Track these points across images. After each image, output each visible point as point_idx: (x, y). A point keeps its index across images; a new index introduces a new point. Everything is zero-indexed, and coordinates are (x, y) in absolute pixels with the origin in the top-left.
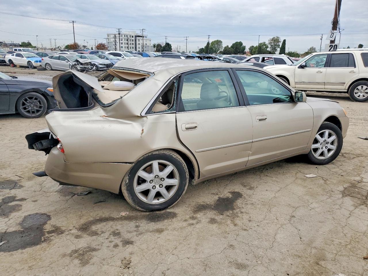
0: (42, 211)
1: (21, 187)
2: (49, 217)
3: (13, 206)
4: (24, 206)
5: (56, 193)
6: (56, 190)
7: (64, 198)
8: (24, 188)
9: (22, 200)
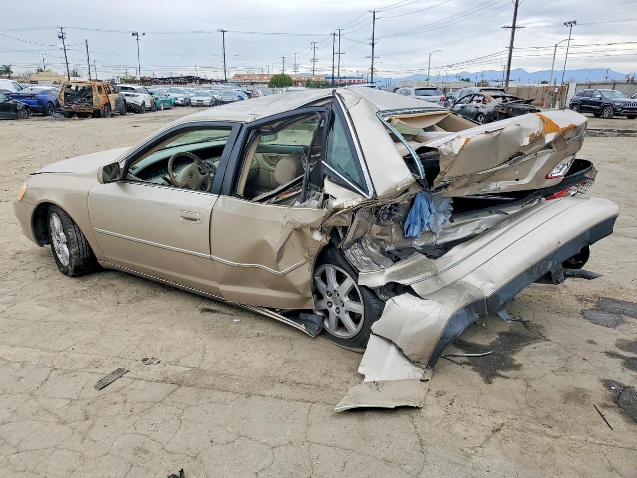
0: (588, 323)
1: (608, 384)
2: (582, 312)
3: (631, 351)
4: (613, 344)
5: (548, 338)
6: (545, 343)
7: (545, 324)
8: (602, 377)
9: (611, 355)
